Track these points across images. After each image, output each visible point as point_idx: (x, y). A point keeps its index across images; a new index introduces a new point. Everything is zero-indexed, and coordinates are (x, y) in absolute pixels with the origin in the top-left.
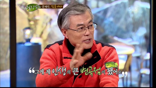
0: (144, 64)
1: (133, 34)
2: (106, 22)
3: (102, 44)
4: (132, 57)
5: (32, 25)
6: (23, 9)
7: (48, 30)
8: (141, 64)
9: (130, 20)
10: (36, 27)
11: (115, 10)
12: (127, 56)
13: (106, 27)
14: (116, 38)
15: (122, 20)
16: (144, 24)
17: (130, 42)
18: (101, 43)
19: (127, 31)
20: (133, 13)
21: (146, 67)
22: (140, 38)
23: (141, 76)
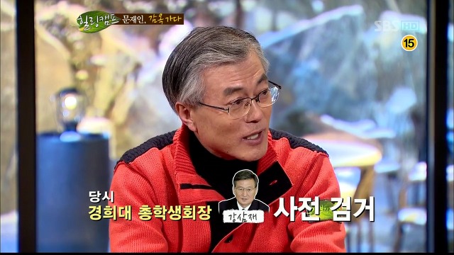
0: (409, 194)
1: (376, 107)
2: (298, 72)
3: (290, 139)
4: (375, 174)
5: (82, 81)
6: (56, 36)
7: (129, 97)
8: (401, 196)
9: (369, 67)
10: (93, 87)
11: (323, 37)
12: (359, 173)
13: (300, 87)
14: (327, 120)
15: (346, 66)
16: (410, 78)
17: (368, 131)
18: (286, 136)
19: (361, 98)
20: (377, 47)
21: (416, 204)
22: (398, 119)
23: (400, 228)
